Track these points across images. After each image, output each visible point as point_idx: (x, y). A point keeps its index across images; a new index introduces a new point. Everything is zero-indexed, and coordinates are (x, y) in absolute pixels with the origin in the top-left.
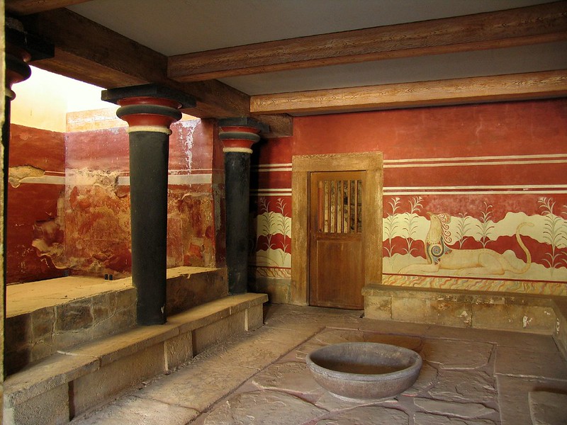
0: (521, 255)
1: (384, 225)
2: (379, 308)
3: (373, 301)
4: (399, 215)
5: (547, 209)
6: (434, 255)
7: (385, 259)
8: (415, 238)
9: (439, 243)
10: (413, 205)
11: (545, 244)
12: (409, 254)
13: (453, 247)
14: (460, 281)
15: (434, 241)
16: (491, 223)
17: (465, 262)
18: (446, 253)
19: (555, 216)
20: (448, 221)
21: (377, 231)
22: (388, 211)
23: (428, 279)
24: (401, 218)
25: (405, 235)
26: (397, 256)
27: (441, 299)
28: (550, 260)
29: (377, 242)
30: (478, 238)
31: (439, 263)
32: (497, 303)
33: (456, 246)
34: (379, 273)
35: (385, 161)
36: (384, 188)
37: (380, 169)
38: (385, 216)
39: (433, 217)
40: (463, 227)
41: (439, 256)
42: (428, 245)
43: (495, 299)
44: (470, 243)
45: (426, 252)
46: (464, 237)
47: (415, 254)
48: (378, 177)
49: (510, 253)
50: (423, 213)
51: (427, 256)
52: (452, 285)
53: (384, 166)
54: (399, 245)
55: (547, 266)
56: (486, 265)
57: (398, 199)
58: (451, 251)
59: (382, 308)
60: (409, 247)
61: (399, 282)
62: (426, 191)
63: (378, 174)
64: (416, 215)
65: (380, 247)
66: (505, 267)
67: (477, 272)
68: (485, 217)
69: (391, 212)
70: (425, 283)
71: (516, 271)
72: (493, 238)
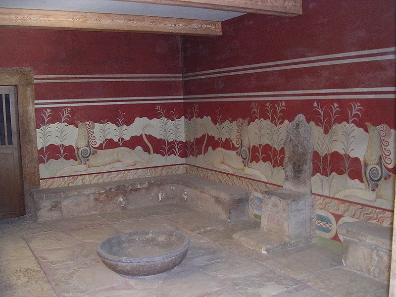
0: (146, 149)
1: (38, 135)
2: (51, 210)
3: (44, 204)
4: (51, 125)
5: (161, 114)
6: (84, 157)
7: (41, 166)
8: (67, 144)
9: (87, 146)
10: (63, 115)
11: (161, 139)
12: (62, 158)
13: (99, 148)
14: (105, 175)
15: (82, 145)
16: (125, 127)
17: (108, 160)
18: (93, 154)
19: (166, 119)
20: (93, 127)
21: (32, 141)
22: (40, 122)
23: (80, 177)
24: (53, 127)
25: (57, 142)
26: (52, 161)
27: (103, 191)
28: (165, 150)
29: (32, 151)
30: (116, 140)
31: (88, 163)
32: (142, 187)
33: (100, 147)
34: (37, 179)
35: (35, 77)
36: (36, 102)
37: (31, 84)
38: (38, 127)
39: (80, 125)
40: (105, 131)
41: (87, 157)
42: (78, 149)
43: (141, 184)
44: (110, 144)
45: (76, 155)
46: (106, 140)
47: (67, 158)
48: (30, 92)
49: (139, 148)
50: (71, 122)
51: (78, 158)
52: (100, 179)
53: (35, 81)
54: (53, 152)
55: (163, 155)
56: (123, 160)
57: (49, 111)
58: (96, 152)
59: (53, 209)
60: (62, 152)
61: (56, 184)
62: (73, 103)
63: (29, 89)
64: (66, 124)
65: (36, 155)
66: (136, 160)
67: (118, 166)
68: (120, 122)
69: (44, 123)
70: (77, 181)
71: (144, 161)
72: (127, 138)
